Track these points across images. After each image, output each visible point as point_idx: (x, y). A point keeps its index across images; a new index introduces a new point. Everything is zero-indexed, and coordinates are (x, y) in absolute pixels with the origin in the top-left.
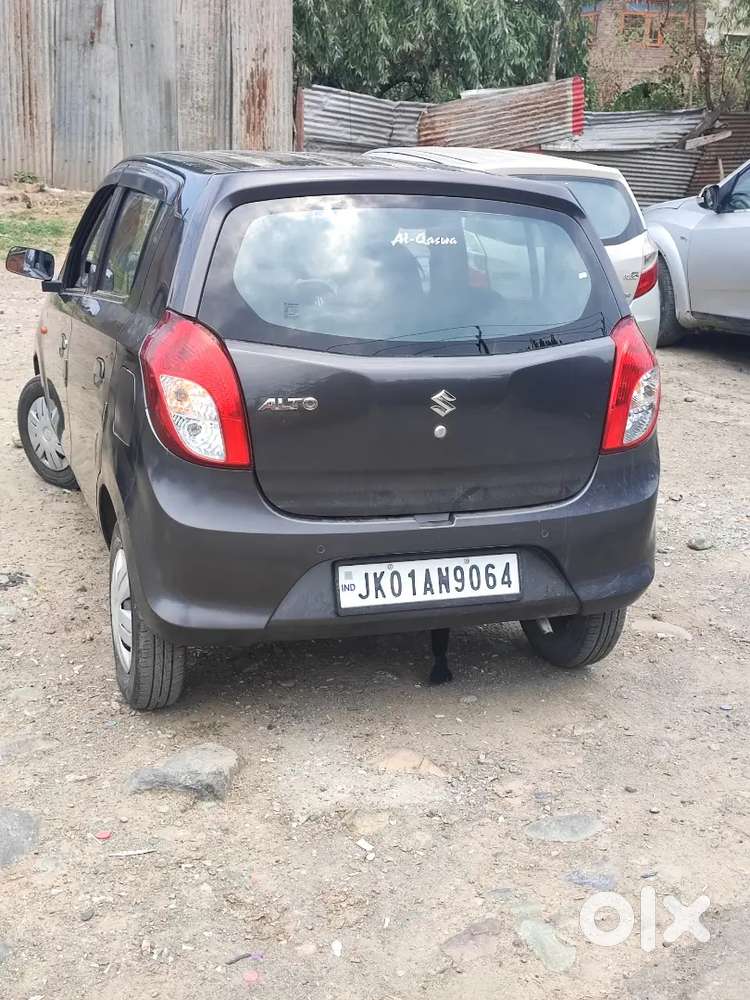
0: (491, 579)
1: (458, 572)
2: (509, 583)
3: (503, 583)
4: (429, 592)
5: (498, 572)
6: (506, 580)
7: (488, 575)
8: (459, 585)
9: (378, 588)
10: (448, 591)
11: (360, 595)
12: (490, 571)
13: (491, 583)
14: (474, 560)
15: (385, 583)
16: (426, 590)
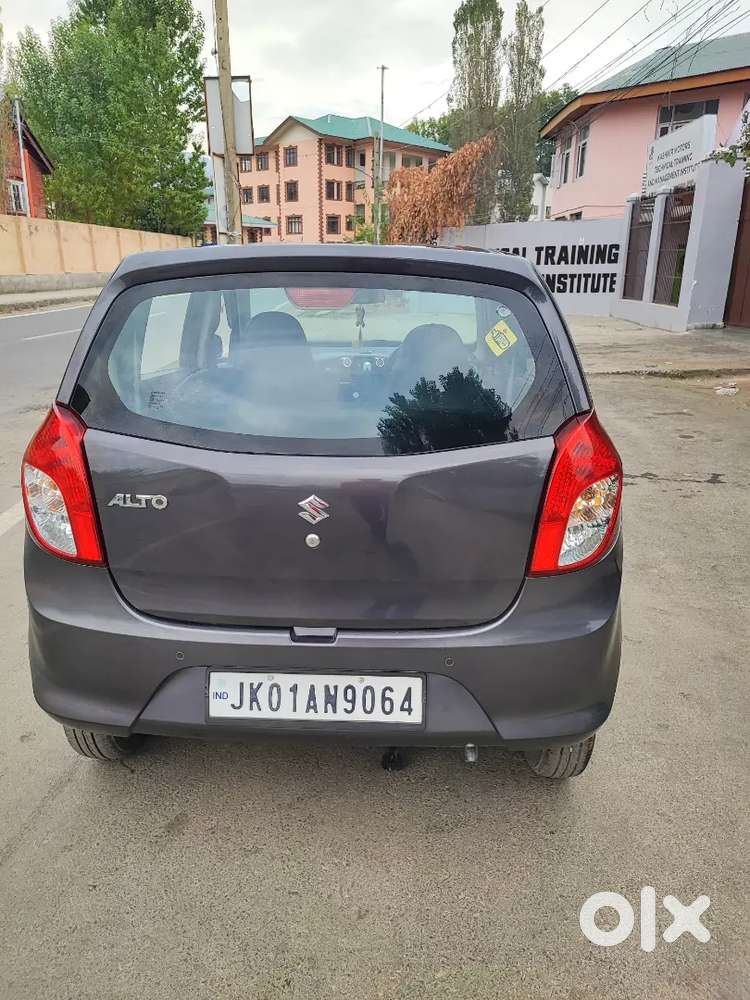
0: (387, 703)
1: (350, 691)
2: (410, 710)
3: (402, 709)
4: (312, 711)
5: (398, 697)
6: (406, 706)
7: (384, 699)
8: (349, 706)
9: (254, 699)
10: (335, 711)
11: (233, 706)
12: (388, 694)
13: (388, 709)
14: (369, 680)
15: (262, 695)
16: (309, 708)
